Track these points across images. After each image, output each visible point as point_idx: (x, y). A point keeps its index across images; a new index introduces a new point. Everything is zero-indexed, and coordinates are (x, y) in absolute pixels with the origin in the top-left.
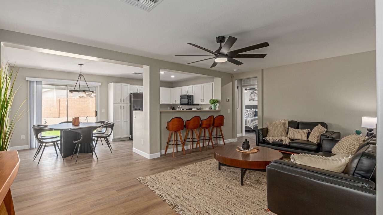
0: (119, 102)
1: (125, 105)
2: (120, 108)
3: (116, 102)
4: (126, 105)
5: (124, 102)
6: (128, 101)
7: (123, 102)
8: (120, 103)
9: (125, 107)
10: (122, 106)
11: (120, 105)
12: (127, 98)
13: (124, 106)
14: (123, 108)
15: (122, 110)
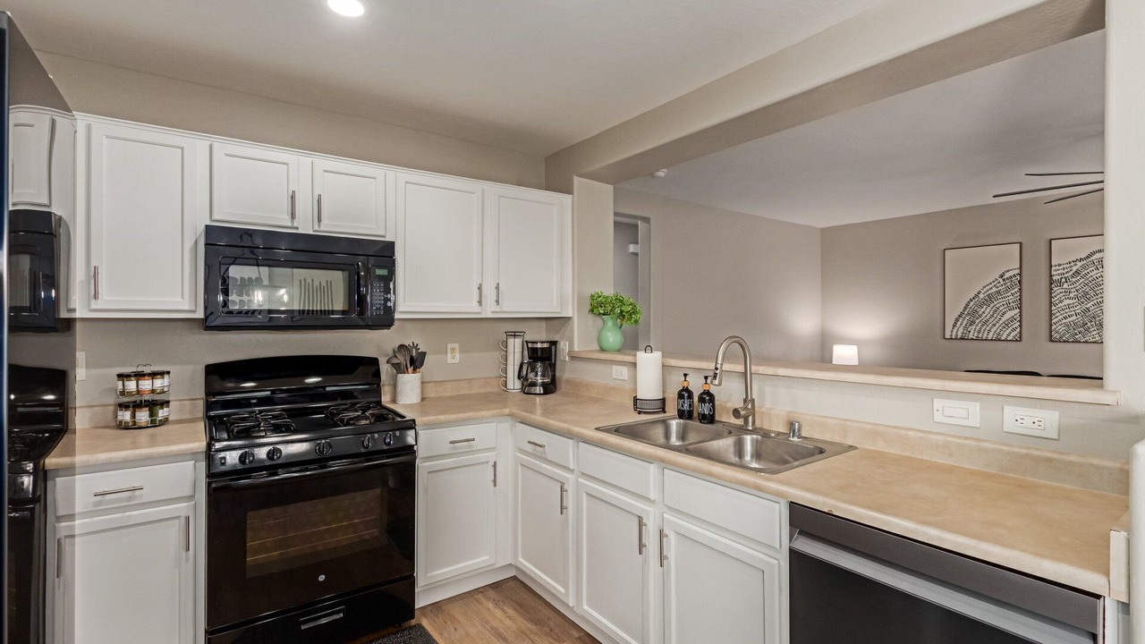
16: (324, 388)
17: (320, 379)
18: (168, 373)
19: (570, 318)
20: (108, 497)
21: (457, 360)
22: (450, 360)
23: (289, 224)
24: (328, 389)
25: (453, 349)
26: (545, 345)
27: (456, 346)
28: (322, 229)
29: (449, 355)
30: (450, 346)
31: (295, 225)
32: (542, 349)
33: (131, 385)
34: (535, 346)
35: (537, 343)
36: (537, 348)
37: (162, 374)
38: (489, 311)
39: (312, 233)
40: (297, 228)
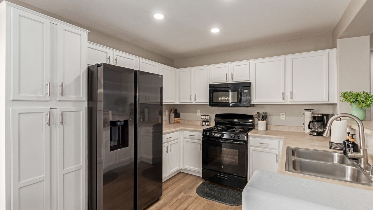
0: (42, 95)
1: (70, 107)
2: (45, 120)
3: (23, 96)
4: (74, 108)
5: (63, 98)
6: (83, 94)
7: (59, 97)
8: (48, 98)
9: (70, 118)
10: (57, 112)
11: (45, 108)
12: (78, 79)
13: (63, 114)
14: (59, 119)
15: (58, 130)
16: (240, 123)
17: (237, 120)
18: (209, 115)
19: (336, 104)
20: (191, 136)
21: (284, 119)
22: (281, 118)
23: (226, 81)
24: (241, 123)
25: (283, 115)
26: (320, 115)
27: (284, 114)
28: (233, 81)
29: (281, 117)
30: (281, 114)
31: (227, 81)
32: (318, 117)
33: (204, 117)
34: (314, 115)
35: (315, 114)
36: (315, 117)
37: (207, 115)
38: (288, 101)
39: (231, 83)
40: (228, 82)
